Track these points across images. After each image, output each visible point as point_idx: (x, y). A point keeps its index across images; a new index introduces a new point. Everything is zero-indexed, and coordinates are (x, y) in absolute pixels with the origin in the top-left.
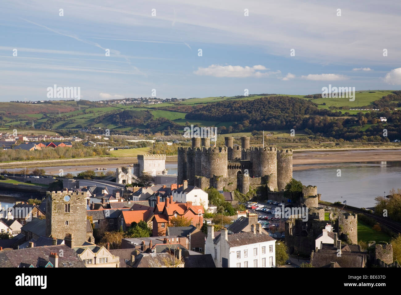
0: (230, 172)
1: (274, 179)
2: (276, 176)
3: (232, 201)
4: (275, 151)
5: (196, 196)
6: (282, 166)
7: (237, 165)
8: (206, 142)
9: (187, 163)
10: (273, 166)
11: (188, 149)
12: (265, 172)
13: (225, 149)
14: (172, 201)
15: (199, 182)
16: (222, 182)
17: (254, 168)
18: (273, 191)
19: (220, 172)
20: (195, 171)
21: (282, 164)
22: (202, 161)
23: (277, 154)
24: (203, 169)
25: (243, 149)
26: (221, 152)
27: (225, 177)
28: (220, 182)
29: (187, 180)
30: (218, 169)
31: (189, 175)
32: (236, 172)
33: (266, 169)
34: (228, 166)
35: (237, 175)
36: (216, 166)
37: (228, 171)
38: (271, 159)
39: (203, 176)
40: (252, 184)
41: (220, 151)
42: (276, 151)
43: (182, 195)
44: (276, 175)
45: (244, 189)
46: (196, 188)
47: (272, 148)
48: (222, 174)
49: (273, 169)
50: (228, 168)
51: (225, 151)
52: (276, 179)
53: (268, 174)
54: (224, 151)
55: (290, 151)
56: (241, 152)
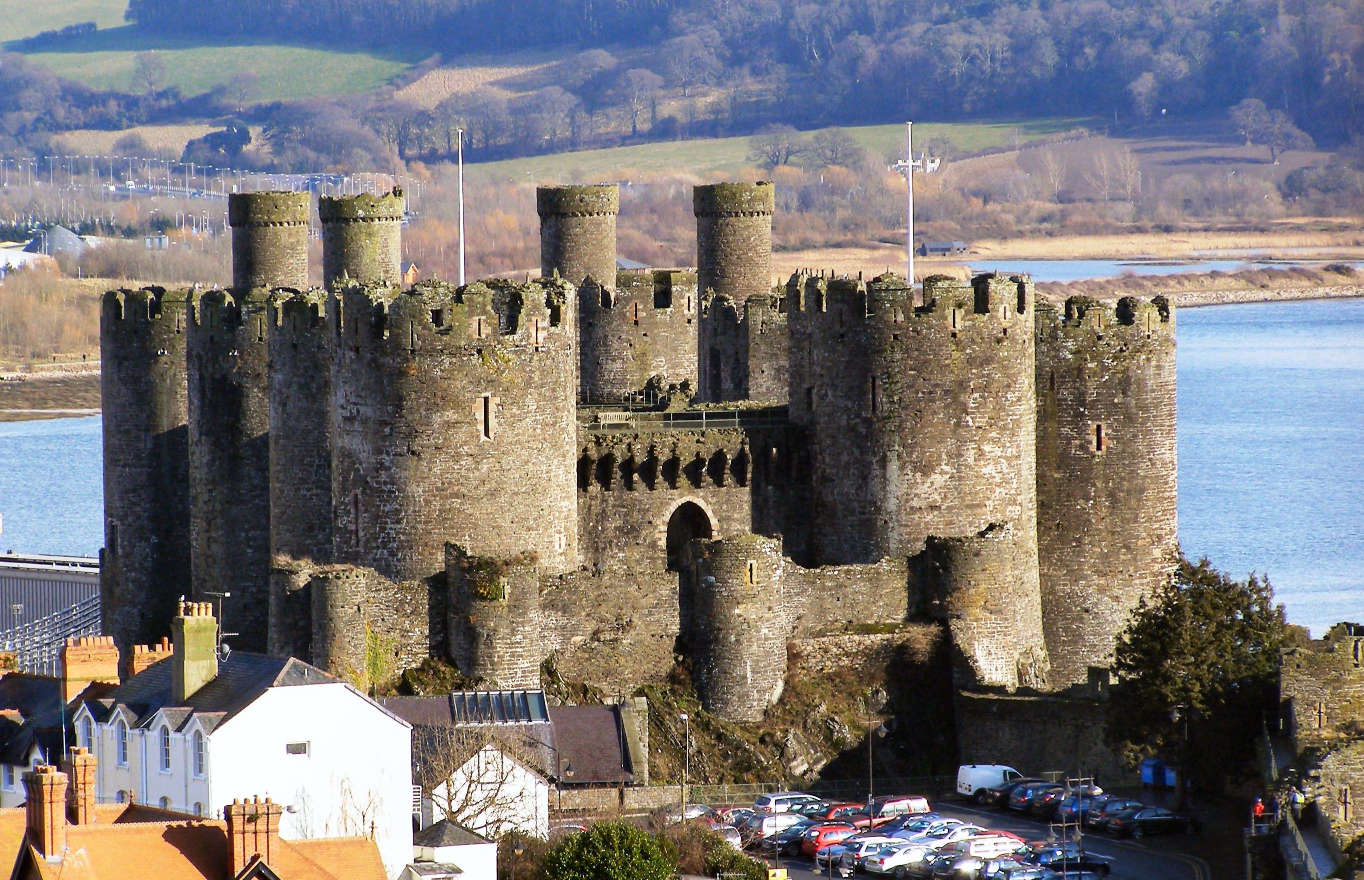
0: (603, 516)
1: (1009, 575)
2: (1033, 545)
3: (629, 793)
4: (1021, 309)
5: (297, 749)
6: (1083, 447)
7: (663, 456)
8: (364, 241)
9: (193, 435)
10: (998, 452)
11: (196, 303)
12: (933, 508)
13: (549, 303)
14: (89, 793)
15: (314, 614)
16: (535, 615)
17: (825, 479)
18: (1001, 689)
19: (506, 524)
20: (274, 511)
21: (1081, 432)
22: (336, 416)
23: (1038, 341)
24: (344, 491)
25: (712, 294)
26: (519, 332)
27: (560, 565)
28: (513, 608)
29: (214, 600)
30: (493, 494)
31: (215, 548)
32: (660, 514)
33: (938, 479)
34: (583, 464)
35: (663, 543)
36: (467, 462)
37: (586, 513)
38: (985, 388)
39: (354, 559)
40: (810, 623)
41: (512, 325)
42: (1030, 308)
43: (166, 742)
44: (1034, 533)
45: (738, 671)
46: (298, 679)
47: (992, 284)
48: (530, 542)
49: (1005, 482)
50: (583, 483)
51: (555, 319)
52: (1033, 577)
53: (954, 532)
54: (546, 323)
55: (1155, 313)
56: (693, 330)
